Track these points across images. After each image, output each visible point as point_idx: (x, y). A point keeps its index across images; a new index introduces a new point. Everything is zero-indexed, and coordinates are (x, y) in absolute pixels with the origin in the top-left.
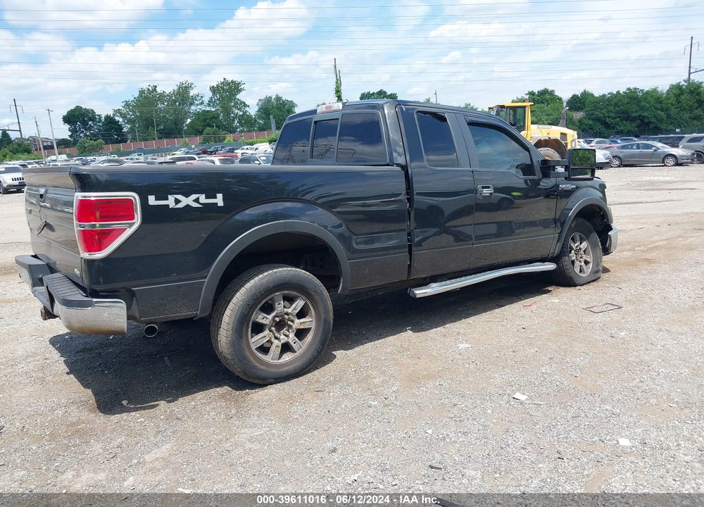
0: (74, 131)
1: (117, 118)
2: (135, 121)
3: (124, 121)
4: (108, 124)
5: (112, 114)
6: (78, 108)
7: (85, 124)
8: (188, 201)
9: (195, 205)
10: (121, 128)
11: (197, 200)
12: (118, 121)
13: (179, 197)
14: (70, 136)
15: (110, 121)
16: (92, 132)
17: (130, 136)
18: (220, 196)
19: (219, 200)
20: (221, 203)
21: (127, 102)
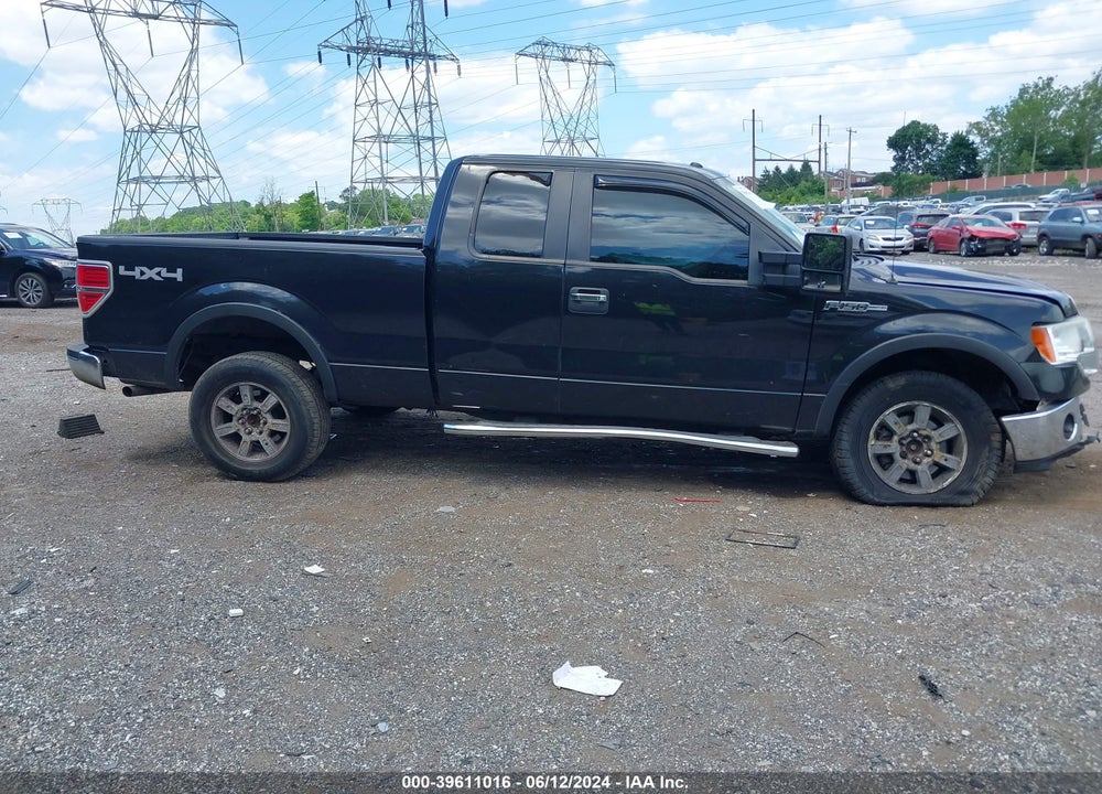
0: (900, 160)
1: (971, 138)
2: (1001, 141)
3: (982, 142)
4: (955, 147)
5: (965, 130)
6: (915, 124)
7: (919, 148)
8: (151, 274)
9: (157, 278)
10: (975, 153)
11: (159, 274)
12: (973, 143)
13: (145, 269)
14: (893, 169)
15: (960, 142)
16: (927, 161)
17: (987, 167)
18: (180, 271)
19: (179, 275)
20: (180, 279)
21: (993, 109)
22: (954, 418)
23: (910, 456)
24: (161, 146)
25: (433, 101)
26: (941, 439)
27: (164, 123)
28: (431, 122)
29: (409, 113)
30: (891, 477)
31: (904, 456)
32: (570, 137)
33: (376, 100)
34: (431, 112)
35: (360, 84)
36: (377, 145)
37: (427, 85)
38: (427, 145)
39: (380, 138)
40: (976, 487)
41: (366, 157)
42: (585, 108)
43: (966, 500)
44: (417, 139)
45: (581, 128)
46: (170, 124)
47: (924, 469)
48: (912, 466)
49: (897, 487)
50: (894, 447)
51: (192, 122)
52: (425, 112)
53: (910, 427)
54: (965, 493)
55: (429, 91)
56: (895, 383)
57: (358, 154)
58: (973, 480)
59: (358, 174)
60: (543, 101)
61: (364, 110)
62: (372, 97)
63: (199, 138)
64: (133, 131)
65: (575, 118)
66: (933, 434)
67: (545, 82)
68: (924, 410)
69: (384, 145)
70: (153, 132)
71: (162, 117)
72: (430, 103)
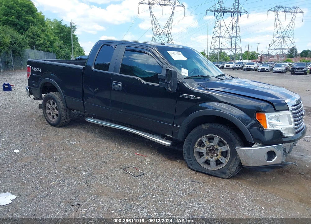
11: (37, 70)
13: (35, 68)
22: (227, 144)
23: (210, 155)
24: (161, 38)
25: (238, 26)
26: (221, 151)
27: (162, 32)
28: (236, 32)
29: (230, 30)
30: (201, 161)
31: (207, 154)
32: (283, 37)
33: (220, 26)
34: (237, 29)
35: (217, 21)
36: (219, 39)
37: (237, 21)
38: (234, 39)
39: (220, 37)
40: (228, 172)
41: (215, 42)
42: (290, 27)
43: (223, 176)
44: (231, 37)
45: (287, 34)
46: (164, 33)
47: (213, 161)
48: (209, 158)
49: (202, 165)
50: (204, 150)
51: (170, 32)
52: (235, 29)
53: (211, 144)
54: (224, 173)
55: (237, 23)
56: (205, 127)
57: (213, 42)
58: (228, 169)
59: (212, 47)
60: (275, 25)
61: (217, 29)
62: (220, 25)
63: (170, 36)
64: (155, 35)
65: (286, 31)
66: (219, 148)
67: (277, 19)
68: (217, 139)
69: (221, 39)
70: (160, 35)
71: (162, 31)
72: (237, 26)
